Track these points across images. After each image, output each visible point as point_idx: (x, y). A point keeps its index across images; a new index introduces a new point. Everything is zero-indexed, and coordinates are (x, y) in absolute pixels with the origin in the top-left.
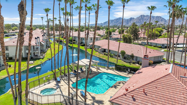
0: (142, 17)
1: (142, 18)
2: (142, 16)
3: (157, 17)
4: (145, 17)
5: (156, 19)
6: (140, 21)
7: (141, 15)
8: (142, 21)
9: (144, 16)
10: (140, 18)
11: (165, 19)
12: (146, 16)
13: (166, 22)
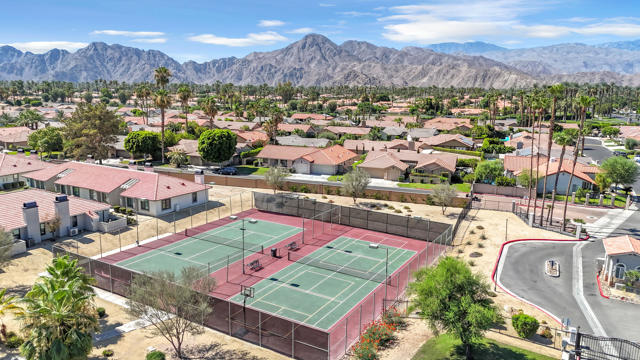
0: (96, 49)
1: (98, 54)
2: (99, 48)
3: (149, 53)
4: (109, 51)
5: (149, 59)
6: (89, 65)
7: (94, 44)
8: (98, 63)
9: (105, 47)
10: (91, 52)
11: (176, 62)
12: (112, 48)
13: (179, 71)
